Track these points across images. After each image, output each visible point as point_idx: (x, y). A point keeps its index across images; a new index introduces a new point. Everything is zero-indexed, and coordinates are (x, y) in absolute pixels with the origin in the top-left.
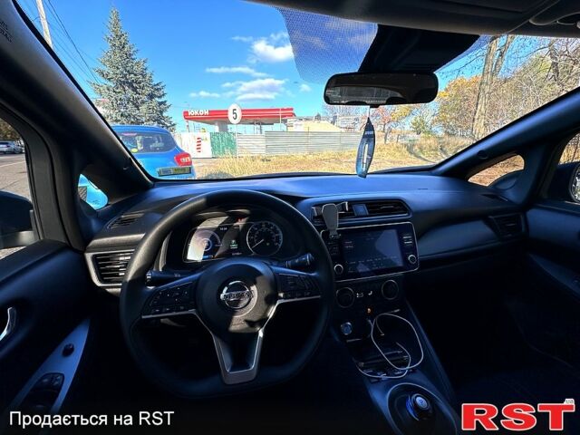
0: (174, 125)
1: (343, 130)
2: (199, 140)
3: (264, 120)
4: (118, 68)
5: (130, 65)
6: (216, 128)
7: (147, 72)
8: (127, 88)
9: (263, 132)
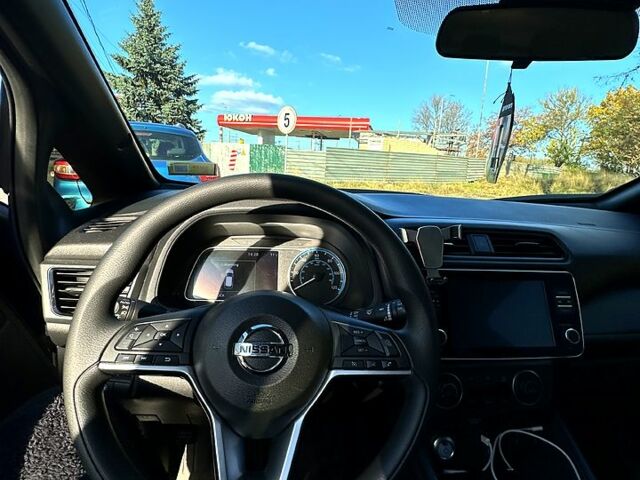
0: (203, 131)
1: (442, 153)
2: (234, 154)
3: (326, 132)
4: (142, 56)
5: (157, 51)
6: (259, 140)
7: (178, 61)
8: (149, 81)
9: (324, 148)
